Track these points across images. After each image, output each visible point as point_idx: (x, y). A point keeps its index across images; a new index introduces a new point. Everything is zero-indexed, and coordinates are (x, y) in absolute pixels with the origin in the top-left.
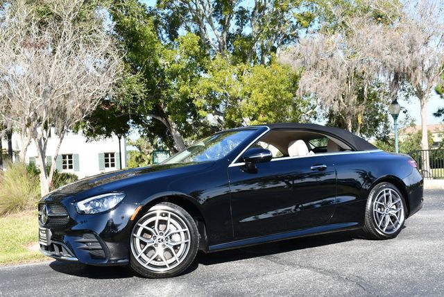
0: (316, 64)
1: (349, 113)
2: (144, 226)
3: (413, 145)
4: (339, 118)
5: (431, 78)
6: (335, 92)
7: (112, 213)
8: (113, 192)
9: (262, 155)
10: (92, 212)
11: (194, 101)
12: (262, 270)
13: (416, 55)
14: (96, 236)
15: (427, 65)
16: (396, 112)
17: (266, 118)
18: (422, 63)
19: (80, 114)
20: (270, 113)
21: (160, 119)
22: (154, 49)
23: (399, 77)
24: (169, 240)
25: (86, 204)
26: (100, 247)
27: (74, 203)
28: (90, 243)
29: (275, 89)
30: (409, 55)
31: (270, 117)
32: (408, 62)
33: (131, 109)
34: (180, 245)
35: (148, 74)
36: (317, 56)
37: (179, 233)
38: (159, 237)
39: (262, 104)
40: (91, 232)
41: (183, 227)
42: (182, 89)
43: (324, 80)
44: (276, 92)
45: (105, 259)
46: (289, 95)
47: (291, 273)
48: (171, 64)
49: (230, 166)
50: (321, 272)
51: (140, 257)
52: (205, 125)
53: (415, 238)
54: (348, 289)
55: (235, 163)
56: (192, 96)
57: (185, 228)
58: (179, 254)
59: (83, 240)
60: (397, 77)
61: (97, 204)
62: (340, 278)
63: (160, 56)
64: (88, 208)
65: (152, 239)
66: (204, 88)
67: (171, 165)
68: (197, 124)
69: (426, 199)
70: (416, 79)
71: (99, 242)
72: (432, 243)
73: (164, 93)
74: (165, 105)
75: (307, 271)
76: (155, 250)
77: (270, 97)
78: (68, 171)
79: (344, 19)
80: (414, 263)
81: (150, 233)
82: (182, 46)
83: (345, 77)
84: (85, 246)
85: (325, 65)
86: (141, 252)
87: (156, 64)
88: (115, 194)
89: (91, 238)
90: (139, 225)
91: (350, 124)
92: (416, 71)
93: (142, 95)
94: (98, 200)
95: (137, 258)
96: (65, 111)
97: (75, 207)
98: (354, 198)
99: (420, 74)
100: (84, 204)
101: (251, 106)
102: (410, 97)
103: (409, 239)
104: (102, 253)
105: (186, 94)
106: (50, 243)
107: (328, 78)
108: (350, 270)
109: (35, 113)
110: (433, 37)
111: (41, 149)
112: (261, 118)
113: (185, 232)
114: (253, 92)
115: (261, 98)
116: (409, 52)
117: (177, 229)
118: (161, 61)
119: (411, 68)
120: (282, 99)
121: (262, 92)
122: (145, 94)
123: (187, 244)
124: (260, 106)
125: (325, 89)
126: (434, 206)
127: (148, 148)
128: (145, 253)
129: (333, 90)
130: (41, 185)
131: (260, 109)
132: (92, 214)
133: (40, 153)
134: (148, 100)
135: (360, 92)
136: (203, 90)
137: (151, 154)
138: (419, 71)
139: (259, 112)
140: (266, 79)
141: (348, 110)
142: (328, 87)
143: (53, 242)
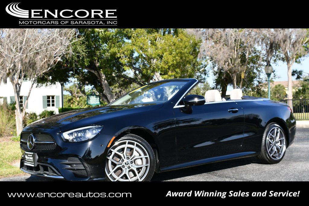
0: (212, 35)
1: (235, 72)
2: (115, 151)
4: (227, 74)
5: (296, 49)
6: (226, 56)
7: (90, 143)
8: (92, 125)
10: (75, 141)
11: (120, 59)
14: (80, 159)
15: (294, 38)
16: (269, 72)
18: (290, 37)
19: (47, 66)
20: (178, 70)
21: (93, 71)
23: (273, 46)
24: (133, 164)
25: (71, 134)
26: (83, 168)
27: (60, 133)
28: (74, 165)
29: (181, 53)
31: (177, 73)
32: (281, 36)
33: (75, 64)
34: (141, 168)
35: (87, 38)
37: (141, 159)
38: (126, 160)
40: (77, 156)
41: (145, 154)
42: (113, 50)
43: (219, 46)
44: (181, 55)
45: (87, 177)
46: (191, 57)
48: (105, 31)
49: (175, 107)
51: (111, 175)
52: (125, 77)
55: (178, 105)
56: (119, 56)
58: (141, 174)
59: (67, 162)
60: (271, 47)
61: (79, 135)
64: (70, 138)
65: (121, 161)
68: (119, 77)
69: (297, 134)
70: (285, 48)
71: (83, 164)
73: (98, 53)
74: (98, 61)
76: (122, 170)
77: (177, 58)
81: (119, 157)
83: (233, 45)
84: (69, 167)
85: (219, 36)
86: (112, 171)
87: (93, 32)
88: (94, 127)
89: (76, 161)
91: (235, 79)
92: (286, 43)
93: (84, 53)
94: (80, 131)
95: (108, 175)
96: (35, 64)
97: (61, 136)
98: (251, 134)
99: (288, 45)
100: (68, 134)
104: (84, 173)
105: (115, 54)
106: (36, 164)
109: (14, 65)
112: (170, 73)
113: (146, 158)
114: (165, 54)
115: (169, 58)
117: (140, 155)
118: (97, 29)
119: (282, 41)
120: (186, 60)
121: (171, 55)
122: (86, 53)
123: (147, 167)
124: (170, 64)
125: (219, 53)
126: (304, 139)
127: (78, 93)
128: (115, 172)
129: (225, 54)
130: (16, 118)
131: (169, 67)
132: (75, 142)
133: (16, 95)
134: (88, 57)
135: (243, 57)
136: (127, 51)
137: (80, 97)
138: (288, 43)
139: (169, 69)
140: (174, 45)
141: (234, 69)
142: (221, 52)
143: (39, 163)
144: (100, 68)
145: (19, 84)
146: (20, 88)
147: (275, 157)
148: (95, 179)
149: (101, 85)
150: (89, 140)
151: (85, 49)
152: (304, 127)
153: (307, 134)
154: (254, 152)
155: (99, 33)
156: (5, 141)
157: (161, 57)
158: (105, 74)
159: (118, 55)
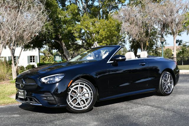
0: (129, 19)
1: (142, 41)
2: (72, 89)
4: (138, 43)
5: (179, 27)
7: (57, 84)
8: (59, 74)
9: (120, 58)
11: (74, 34)
13: (173, 17)
14: (51, 94)
15: (177, 20)
16: (163, 41)
17: (106, 42)
18: (175, 20)
19: (30, 39)
20: (108, 40)
21: (57, 41)
22: (57, 10)
23: (165, 26)
24: (83, 96)
25: (46, 79)
26: (54, 99)
27: (40, 78)
28: (48, 97)
30: (170, 17)
31: (108, 42)
32: (169, 20)
33: (47, 37)
34: (88, 99)
35: (54, 21)
36: (129, 16)
37: (88, 93)
38: (79, 94)
39: (104, 36)
40: (50, 92)
41: (90, 91)
42: (69, 28)
43: (133, 26)
44: (110, 31)
45: (56, 105)
46: (116, 32)
48: (64, 17)
51: (70, 103)
52: (77, 44)
55: (109, 61)
59: (44, 95)
60: (164, 26)
61: (51, 79)
63: (59, 14)
64: (46, 81)
66: (78, 29)
68: (73, 44)
70: (172, 27)
71: (53, 97)
73: (60, 30)
74: (61, 35)
76: (76, 100)
77: (108, 33)
81: (75, 92)
82: (69, 10)
83: (141, 25)
84: (45, 98)
85: (133, 20)
86: (71, 101)
87: (57, 17)
88: (60, 74)
89: (49, 95)
91: (142, 46)
92: (172, 24)
93: (52, 31)
94: (51, 77)
95: (68, 103)
96: (23, 37)
97: (40, 80)
99: (174, 25)
100: (44, 79)
103: (182, 94)
104: (54, 102)
105: (71, 30)
106: (26, 97)
108: (167, 106)
109: (11, 38)
110: (180, 9)
112: (103, 42)
113: (91, 93)
114: (100, 30)
115: (103, 33)
116: (170, 15)
117: (87, 91)
118: (60, 16)
119: (170, 22)
121: (104, 31)
122: (53, 30)
123: (91, 98)
124: (103, 37)
125: (132, 30)
126: (184, 81)
127: (48, 54)
128: (72, 101)
129: (136, 31)
130: (12, 69)
132: (48, 84)
133: (12, 55)
134: (55, 33)
135: (147, 32)
137: (50, 57)
138: (174, 24)
139: (103, 39)
140: (106, 25)
141: (142, 39)
142: (134, 29)
143: (27, 96)
144: (62, 39)
145: (14, 49)
146: (14, 51)
147: (167, 92)
148: (60, 106)
149: (63, 49)
150: (57, 82)
151: (53, 28)
154: (155, 89)
155: (61, 18)
156: (6, 83)
157: (98, 33)
158: (64, 43)
159: (73, 32)
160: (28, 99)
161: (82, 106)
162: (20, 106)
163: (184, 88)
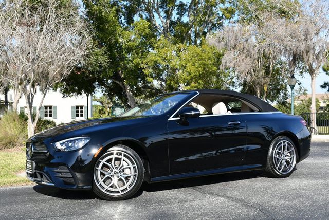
0: (235, 46)
1: (258, 83)
2: (104, 161)
3: (304, 108)
4: (250, 87)
5: (320, 59)
6: (249, 67)
7: (81, 151)
8: (82, 136)
10: (66, 150)
11: (143, 70)
12: (190, 197)
13: (309, 42)
14: (68, 168)
15: (317, 49)
16: (293, 84)
17: (196, 85)
18: (314, 48)
19: (59, 77)
20: (200, 81)
21: (116, 82)
22: (116, 30)
23: (296, 58)
24: (122, 173)
25: (62, 144)
26: (71, 176)
27: (53, 143)
28: (64, 173)
29: (204, 64)
30: (304, 42)
31: (199, 84)
32: (303, 47)
33: (97, 74)
34: (130, 177)
35: (110, 48)
36: (236, 40)
37: (130, 168)
38: (114, 170)
39: (194, 74)
40: (65, 165)
42: (135, 61)
43: (240, 58)
44: (204, 66)
45: (74, 185)
46: (215, 68)
47: (211, 200)
48: (128, 42)
49: (169, 120)
50: (233, 201)
51: (100, 184)
52: (152, 88)
53: (303, 177)
54: (252, 213)
56: (142, 67)
57: (134, 164)
58: (129, 183)
59: (58, 170)
61: (70, 145)
62: (247, 205)
63: (120, 36)
64: (63, 147)
65: (109, 171)
67: (125, 117)
68: (145, 87)
69: (313, 149)
70: (309, 60)
71: (70, 172)
72: (315, 181)
73: (122, 63)
74: (122, 72)
75: (223, 199)
76: (111, 179)
77: (200, 69)
78: (48, 118)
79: (257, 13)
80: (302, 196)
81: (108, 167)
82: (136, 29)
83: (257, 56)
84: (60, 175)
85: (242, 47)
86: (101, 181)
87: (117, 42)
89: (65, 169)
90: (100, 161)
91: (258, 92)
92: (309, 54)
93: (106, 64)
94: (71, 141)
95: (98, 185)
96: (48, 74)
97: (54, 146)
98: (259, 147)
99: (311, 56)
100: (60, 144)
101: (185, 75)
102: (304, 73)
103: (299, 178)
104: (72, 180)
105: (137, 65)
106: (34, 171)
107: (244, 57)
108: (255, 200)
109: (26, 75)
110: (322, 29)
111: (29, 102)
112: (193, 84)
113: (134, 167)
114: (188, 65)
115: (192, 69)
116: (305, 40)
117: (128, 165)
118: (120, 40)
119: (305, 52)
120: (209, 71)
121: (194, 65)
122: (108, 63)
123: (135, 175)
124: (192, 76)
125: (241, 65)
126: (318, 154)
127: (108, 103)
128: (104, 181)
129: (247, 66)
130: (28, 128)
131: (192, 78)
132: (66, 152)
133: (28, 105)
134: (110, 67)
135: (267, 68)
136: (151, 62)
138: (311, 54)
139: (191, 80)
140: (198, 56)
141: (257, 81)
142: (243, 64)
143: (36, 171)
144: (125, 78)
145: (32, 94)
146: (33, 98)
147: (286, 171)
148: (85, 187)
149: (126, 96)
150: (79, 149)
151: (107, 59)
152: (326, 141)
153: (324, 149)
155: (122, 43)
156: (16, 151)
158: (129, 85)
160: (38, 175)
161: (119, 189)
162: (35, 188)
163: (309, 168)
